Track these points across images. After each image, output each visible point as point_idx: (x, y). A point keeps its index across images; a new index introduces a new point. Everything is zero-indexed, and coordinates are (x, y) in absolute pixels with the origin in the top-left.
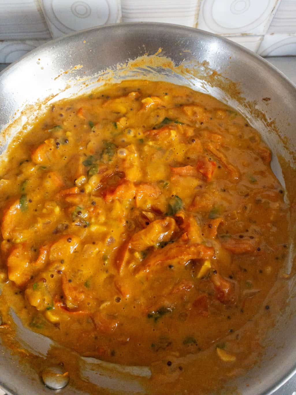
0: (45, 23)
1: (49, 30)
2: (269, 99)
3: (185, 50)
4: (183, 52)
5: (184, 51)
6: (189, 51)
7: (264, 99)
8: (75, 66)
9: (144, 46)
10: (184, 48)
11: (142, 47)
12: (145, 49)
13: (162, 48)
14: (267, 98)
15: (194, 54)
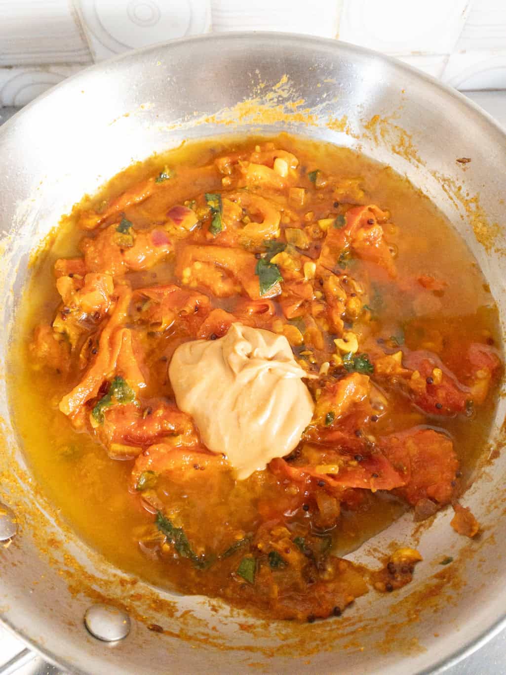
0: (82, 35)
1: (88, 48)
2: (469, 160)
3: (326, 79)
4: (322, 83)
5: (325, 81)
6: (334, 81)
7: (459, 161)
8: (142, 105)
9: (257, 72)
10: (324, 75)
11: (255, 73)
12: (259, 77)
13: (288, 76)
14: (464, 158)
15: (341, 85)
